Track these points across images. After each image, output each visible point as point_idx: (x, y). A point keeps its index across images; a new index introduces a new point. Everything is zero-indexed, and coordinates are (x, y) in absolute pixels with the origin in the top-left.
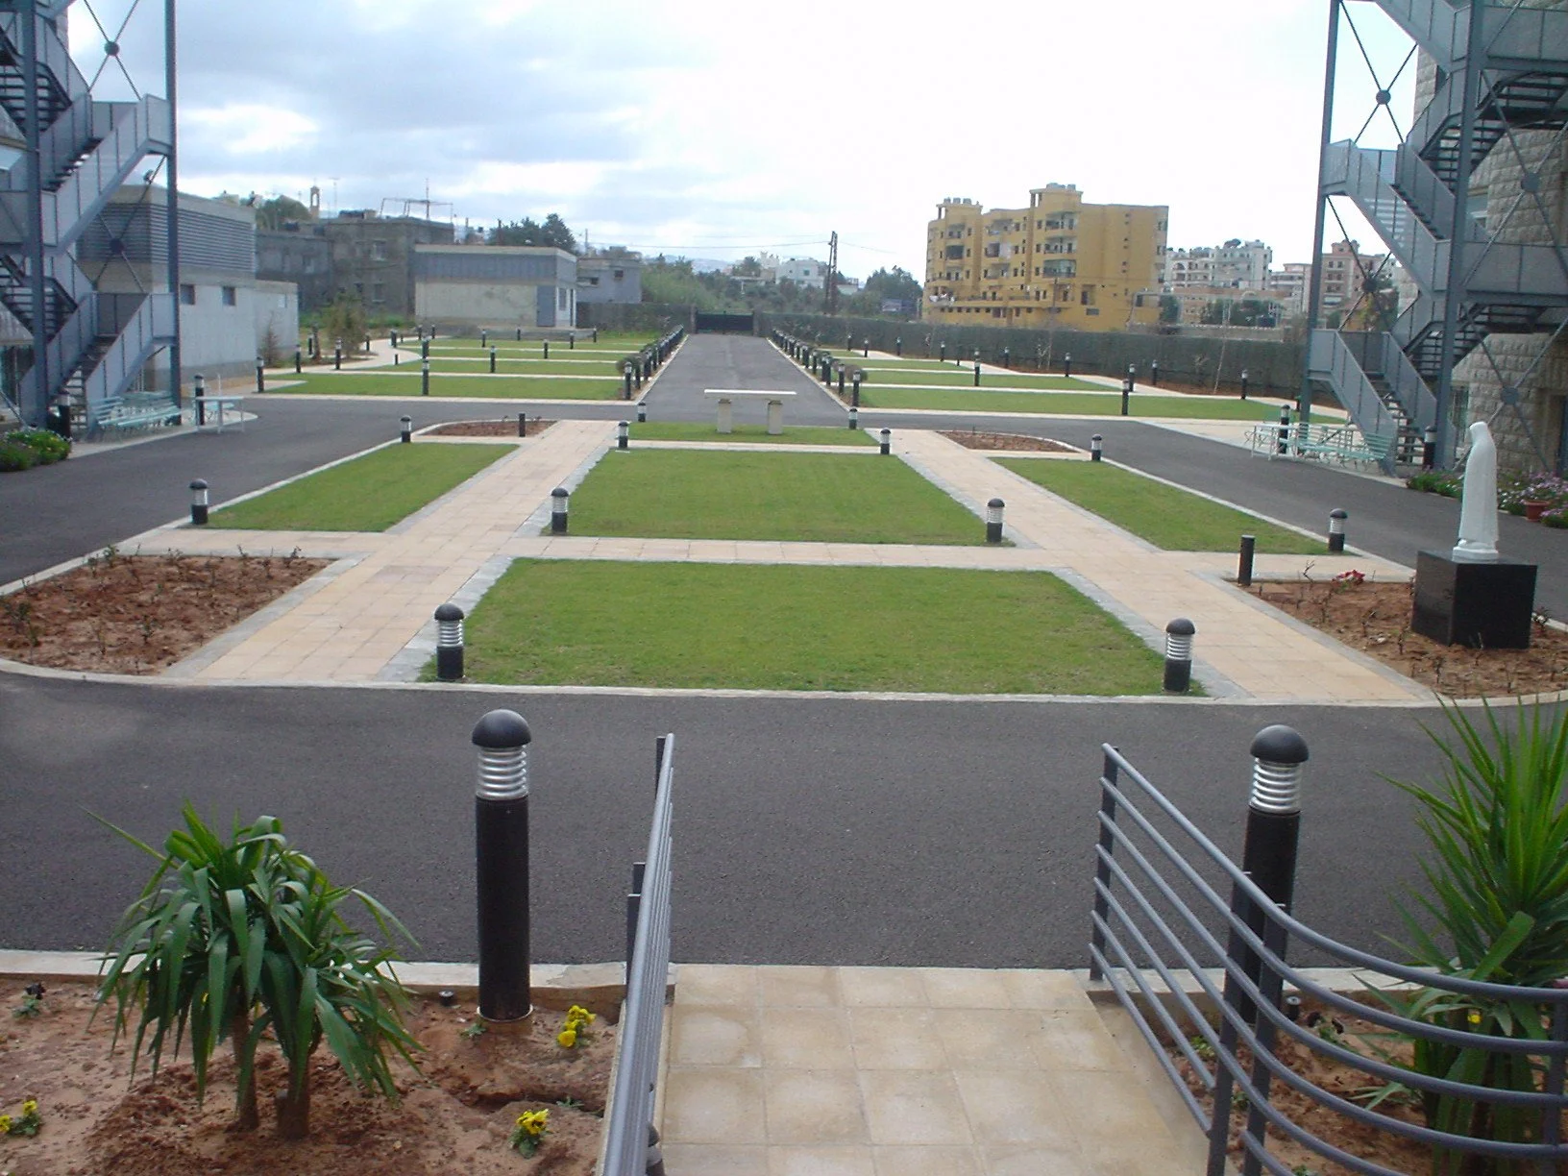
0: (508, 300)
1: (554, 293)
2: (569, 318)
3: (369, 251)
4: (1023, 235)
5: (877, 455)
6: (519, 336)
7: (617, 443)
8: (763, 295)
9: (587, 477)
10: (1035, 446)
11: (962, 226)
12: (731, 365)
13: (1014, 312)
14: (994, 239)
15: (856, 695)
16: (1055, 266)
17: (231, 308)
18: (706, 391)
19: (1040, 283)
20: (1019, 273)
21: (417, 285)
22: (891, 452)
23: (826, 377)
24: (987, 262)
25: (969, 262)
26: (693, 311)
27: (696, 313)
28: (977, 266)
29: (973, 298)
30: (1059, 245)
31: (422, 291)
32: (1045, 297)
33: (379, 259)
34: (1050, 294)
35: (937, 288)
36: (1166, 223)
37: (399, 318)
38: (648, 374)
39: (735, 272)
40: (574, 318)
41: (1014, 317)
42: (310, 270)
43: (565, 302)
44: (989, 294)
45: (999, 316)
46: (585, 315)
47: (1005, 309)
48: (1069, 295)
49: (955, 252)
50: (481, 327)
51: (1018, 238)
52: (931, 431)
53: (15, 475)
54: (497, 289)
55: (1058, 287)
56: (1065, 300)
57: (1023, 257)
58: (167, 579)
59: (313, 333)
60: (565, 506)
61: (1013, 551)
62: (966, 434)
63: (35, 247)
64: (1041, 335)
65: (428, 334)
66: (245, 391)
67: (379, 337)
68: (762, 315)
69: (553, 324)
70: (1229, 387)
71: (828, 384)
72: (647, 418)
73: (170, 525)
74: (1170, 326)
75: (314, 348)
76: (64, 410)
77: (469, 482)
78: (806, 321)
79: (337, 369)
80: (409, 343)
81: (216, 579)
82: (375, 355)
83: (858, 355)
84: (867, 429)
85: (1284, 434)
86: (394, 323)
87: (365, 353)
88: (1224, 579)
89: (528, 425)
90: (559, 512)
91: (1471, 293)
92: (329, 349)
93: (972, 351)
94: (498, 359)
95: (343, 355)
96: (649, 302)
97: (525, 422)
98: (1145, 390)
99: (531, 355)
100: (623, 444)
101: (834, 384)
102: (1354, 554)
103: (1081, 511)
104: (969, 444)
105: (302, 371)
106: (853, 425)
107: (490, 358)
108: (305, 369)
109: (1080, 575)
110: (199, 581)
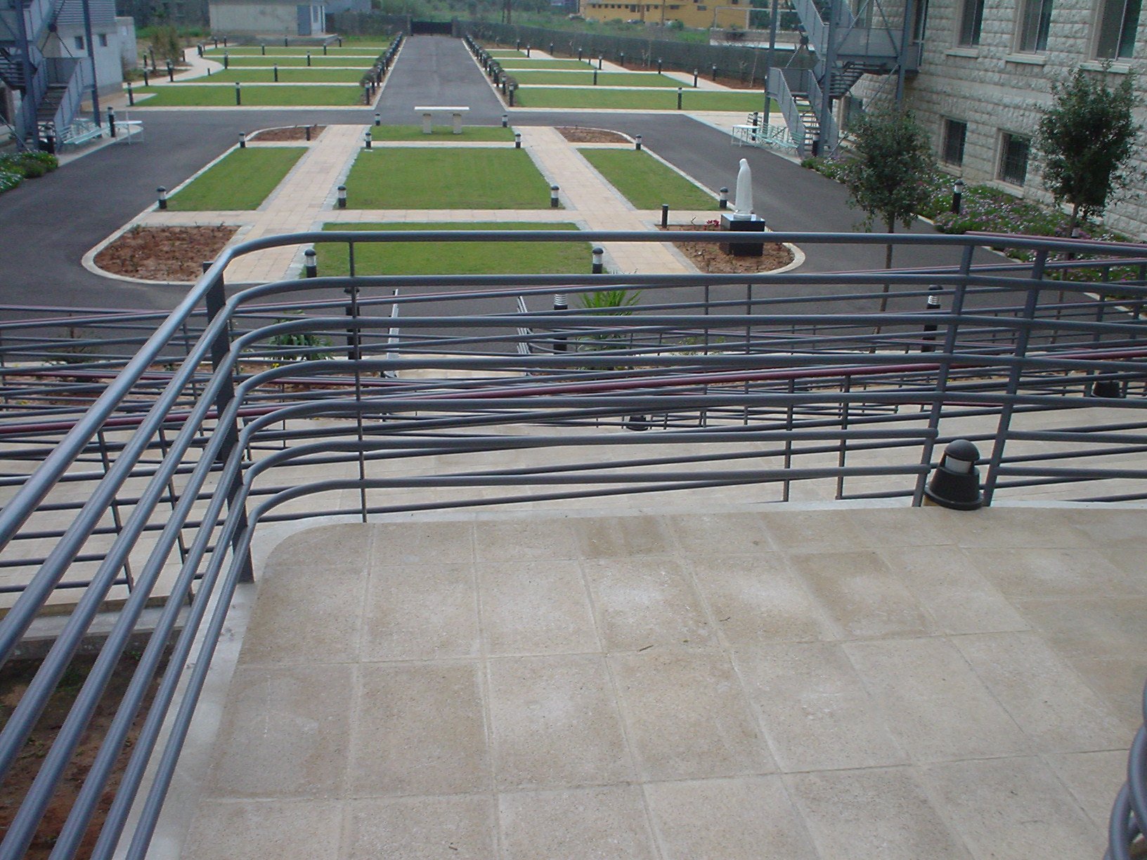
0: (277, 16)
1: (308, 10)
2: (321, 28)
5: (513, 149)
6: (286, 43)
7: (364, 145)
9: (351, 171)
10: (609, 138)
12: (435, 68)
13: (645, 8)
17: (105, 48)
18: (416, 108)
21: (210, 6)
22: (522, 146)
23: (496, 81)
26: (409, 19)
27: (411, 21)
31: (214, 10)
37: (197, 29)
38: (380, 80)
40: (324, 26)
43: (317, 15)
45: (634, 11)
46: (332, 24)
50: (258, 37)
52: (552, 128)
53: (38, 180)
54: (268, 8)
58: (168, 239)
59: (148, 51)
60: (344, 195)
61: (561, 211)
62: (572, 130)
63: (22, 42)
64: (645, 44)
65: (221, 42)
66: (119, 104)
67: (190, 46)
68: (458, 22)
69: (310, 34)
70: (760, 82)
71: (498, 85)
72: (381, 122)
73: (150, 209)
74: (739, 31)
75: (149, 62)
76: (50, 138)
77: (288, 176)
78: (489, 27)
79: (172, 80)
80: (211, 52)
81: (190, 238)
82: (191, 65)
83: (523, 55)
84: (513, 127)
85: (754, 131)
86: (196, 35)
87: (184, 63)
88: (656, 225)
89: (311, 130)
90: (341, 197)
91: (840, 56)
92: (161, 62)
93: (601, 52)
94: (279, 68)
95: (171, 66)
96: (377, 12)
97: (308, 128)
98: (706, 85)
99: (298, 62)
100: (368, 144)
101: (501, 86)
102: (731, 210)
103: (610, 186)
104: (572, 138)
105: (149, 84)
106: (505, 124)
107: (273, 68)
108: (150, 82)
109: (587, 224)
110: (183, 239)
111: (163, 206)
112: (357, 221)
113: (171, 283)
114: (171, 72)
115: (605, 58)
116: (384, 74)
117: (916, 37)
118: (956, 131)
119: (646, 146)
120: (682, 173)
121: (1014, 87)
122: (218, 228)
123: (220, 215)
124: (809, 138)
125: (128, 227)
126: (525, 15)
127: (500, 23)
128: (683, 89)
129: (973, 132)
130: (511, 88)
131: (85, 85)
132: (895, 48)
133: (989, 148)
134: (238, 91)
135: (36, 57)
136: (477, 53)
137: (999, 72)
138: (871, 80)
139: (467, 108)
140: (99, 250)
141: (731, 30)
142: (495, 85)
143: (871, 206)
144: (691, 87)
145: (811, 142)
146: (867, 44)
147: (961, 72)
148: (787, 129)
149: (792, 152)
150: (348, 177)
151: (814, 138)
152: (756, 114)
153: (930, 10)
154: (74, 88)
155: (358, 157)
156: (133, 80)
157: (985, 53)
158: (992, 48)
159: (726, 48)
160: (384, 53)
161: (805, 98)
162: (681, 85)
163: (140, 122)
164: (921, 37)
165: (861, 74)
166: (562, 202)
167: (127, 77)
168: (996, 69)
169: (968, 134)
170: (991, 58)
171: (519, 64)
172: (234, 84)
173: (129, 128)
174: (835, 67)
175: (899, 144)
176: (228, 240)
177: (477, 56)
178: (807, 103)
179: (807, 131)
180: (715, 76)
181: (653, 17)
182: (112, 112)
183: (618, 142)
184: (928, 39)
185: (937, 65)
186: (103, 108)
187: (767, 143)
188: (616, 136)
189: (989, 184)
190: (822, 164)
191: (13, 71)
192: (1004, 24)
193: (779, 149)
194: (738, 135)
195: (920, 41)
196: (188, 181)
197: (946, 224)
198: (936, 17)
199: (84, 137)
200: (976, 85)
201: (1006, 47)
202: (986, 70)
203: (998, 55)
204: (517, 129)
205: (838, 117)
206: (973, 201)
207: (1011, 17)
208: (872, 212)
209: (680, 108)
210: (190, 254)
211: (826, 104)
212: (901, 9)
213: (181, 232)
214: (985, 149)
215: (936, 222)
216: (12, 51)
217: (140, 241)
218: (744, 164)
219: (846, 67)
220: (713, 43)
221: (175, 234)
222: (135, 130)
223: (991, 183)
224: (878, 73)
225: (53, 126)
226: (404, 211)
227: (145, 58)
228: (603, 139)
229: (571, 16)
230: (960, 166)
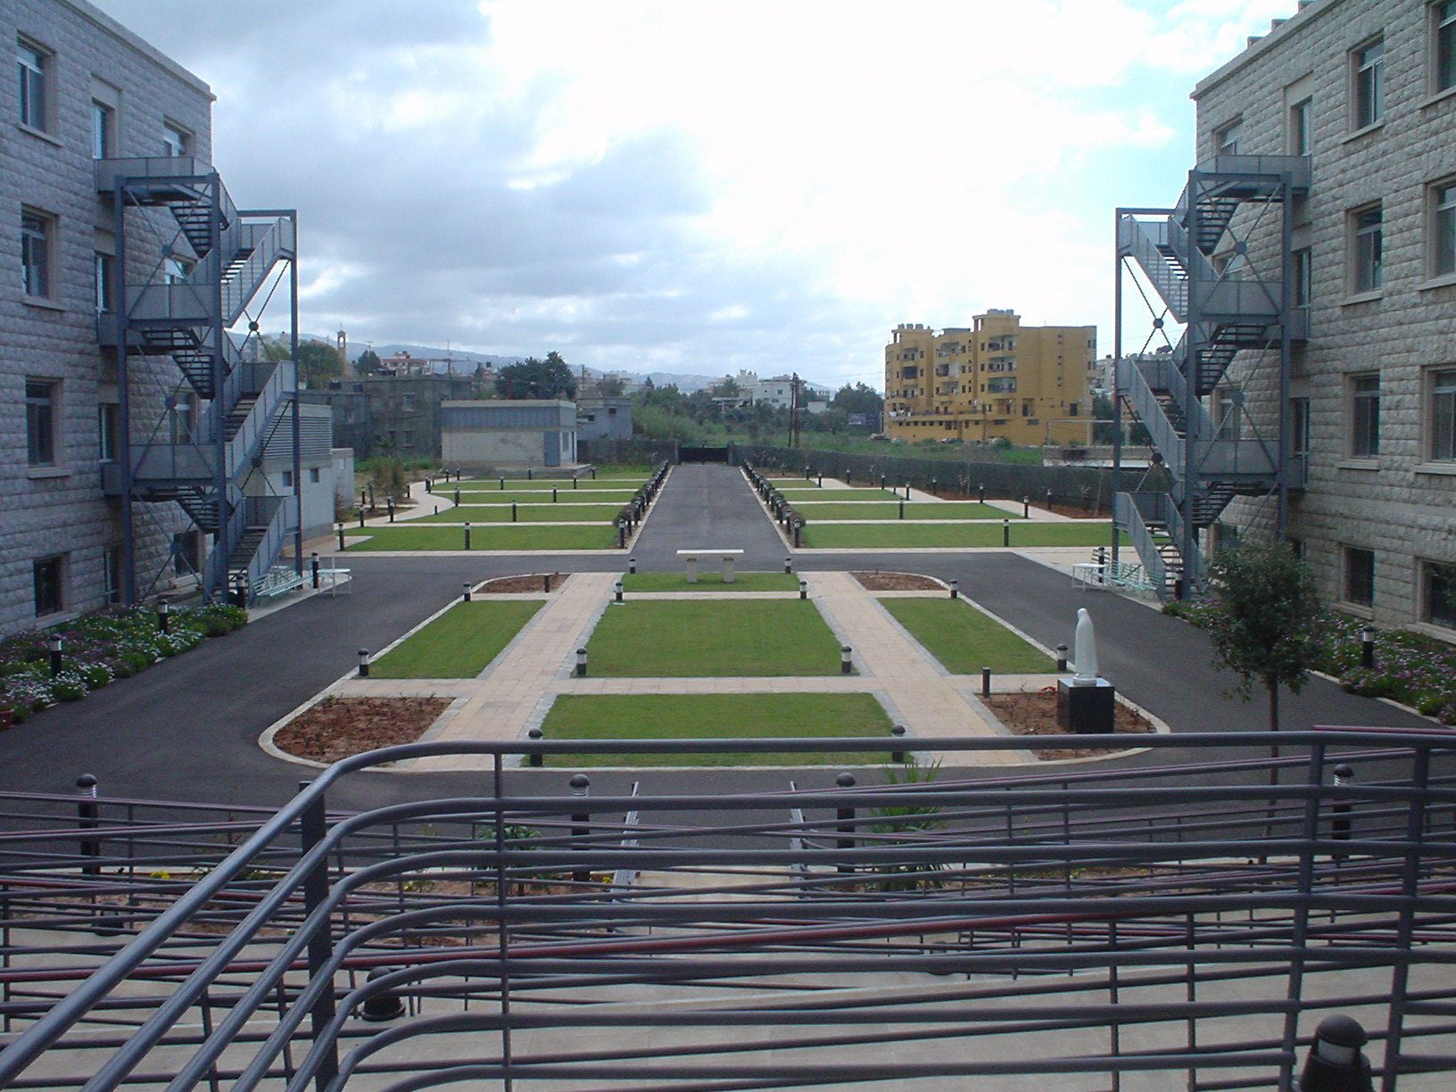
0: (520, 445)
1: (558, 437)
2: (571, 457)
3: (401, 404)
4: (968, 356)
5: (797, 599)
6: (530, 476)
7: (614, 597)
8: (741, 418)
9: (595, 629)
10: (918, 584)
11: (916, 350)
12: (706, 503)
13: (964, 424)
14: (945, 361)
15: (735, 768)
16: (998, 383)
17: (317, 484)
18: (679, 552)
19: (986, 398)
20: (967, 389)
21: (443, 434)
22: (808, 597)
23: (780, 517)
24: (938, 381)
25: (922, 381)
26: (676, 445)
27: (680, 447)
28: (930, 386)
29: (927, 413)
30: (1000, 363)
31: (447, 439)
32: (990, 410)
33: (410, 410)
34: (995, 408)
35: (895, 404)
36: (1095, 341)
37: (427, 460)
38: (638, 518)
39: (716, 391)
40: (575, 455)
41: (965, 431)
42: (351, 421)
43: (567, 443)
44: (942, 410)
45: (950, 428)
46: (584, 452)
47: (955, 422)
48: (1012, 408)
49: (910, 372)
50: (497, 469)
51: (964, 359)
52: (846, 573)
53: (221, 639)
54: (510, 436)
55: (1001, 402)
56: (1008, 412)
57: (969, 376)
58: (366, 713)
59: (367, 487)
60: (584, 659)
61: (854, 678)
62: (871, 575)
63: (220, 479)
64: (962, 466)
65: (454, 476)
66: (328, 549)
67: (415, 481)
68: (736, 447)
69: (559, 465)
70: (1107, 508)
71: (781, 522)
72: (637, 570)
73: (348, 676)
74: (1079, 447)
75: (368, 499)
76: (240, 589)
77: (519, 636)
78: (773, 452)
79: (392, 521)
80: (440, 487)
81: (392, 713)
82: (416, 503)
83: (813, 484)
84: (799, 573)
85: (1101, 570)
86: (426, 467)
87: (408, 501)
88: (976, 694)
89: (550, 579)
90: (581, 662)
91: (1202, 476)
92: (381, 499)
93: (908, 479)
94: (518, 505)
95: (392, 505)
96: (639, 437)
97: (547, 577)
98: (1039, 515)
99: (542, 498)
100: (619, 596)
101: (785, 522)
102: (1071, 672)
103: (917, 645)
104: (870, 584)
105: (365, 525)
106: (788, 570)
107: (511, 505)
108: (366, 523)
109: (887, 694)
110: (385, 714)
111: (364, 672)
112: (598, 692)
114: (391, 511)
115: (913, 486)
116: (644, 511)
117: (1298, 447)
118: (1361, 564)
119: (963, 593)
120: (1011, 627)
121: (1429, 505)
122: (428, 700)
123: (432, 685)
124: (1171, 579)
125: (319, 697)
126: (817, 437)
127: (786, 447)
128: (1010, 521)
129: (1382, 562)
130: (797, 525)
131: (288, 527)
132: (1271, 461)
133: (1406, 582)
134: (467, 531)
135: (234, 494)
136: (757, 484)
137: (1408, 487)
138: (1245, 503)
139: (742, 551)
140: (281, 726)
141: (1069, 448)
142: (778, 522)
143: (1245, 667)
144: (1018, 517)
145: (1174, 582)
146: (1236, 458)
147: (1360, 489)
148: (1142, 568)
149: (1151, 595)
150: (591, 637)
151: (1178, 577)
152: (1103, 549)
153: (1312, 415)
154: (273, 530)
155: (606, 611)
156: (345, 521)
157: (1387, 464)
158: (1396, 458)
159: (1063, 469)
160: (645, 486)
161: (1163, 527)
162: (1007, 515)
163: (348, 570)
164: (1304, 447)
165: (1232, 496)
166: (855, 666)
167: (339, 517)
168: (1404, 484)
169: (1376, 565)
170: (1397, 470)
171: (808, 496)
172: (463, 524)
173: (336, 577)
174: (1199, 489)
175: (1274, 585)
176: (438, 715)
177: (757, 487)
178: (1166, 534)
179: (1169, 568)
180: (1050, 504)
181: (973, 434)
182: (317, 559)
183: (929, 589)
184: (1315, 448)
185: (1327, 480)
186: (306, 553)
187: (1119, 585)
188: (926, 582)
189: (1411, 627)
190: (1189, 610)
191: (208, 512)
192: (1408, 428)
193: (1133, 592)
194: (1081, 577)
195: (1303, 453)
196: (398, 642)
197: (1356, 683)
198: (1320, 423)
199: (282, 587)
200: (1381, 504)
201: (1413, 455)
202: (1391, 485)
203: (1404, 465)
204: (803, 575)
205: (1208, 550)
206: (1391, 652)
207: (1415, 418)
208: (1247, 675)
209: (1007, 545)
210: (390, 733)
211: (1191, 533)
212: (1276, 416)
213: (383, 705)
214: (1401, 584)
215: (1343, 680)
216: (209, 489)
217: (332, 716)
218: (1083, 614)
219: (1212, 488)
220: (1047, 463)
221: (375, 707)
222: (341, 580)
223: (1413, 626)
224: (1254, 493)
225: (246, 575)
226: (657, 679)
227: (363, 494)
228: (911, 587)
229: (873, 435)
230: (1370, 606)
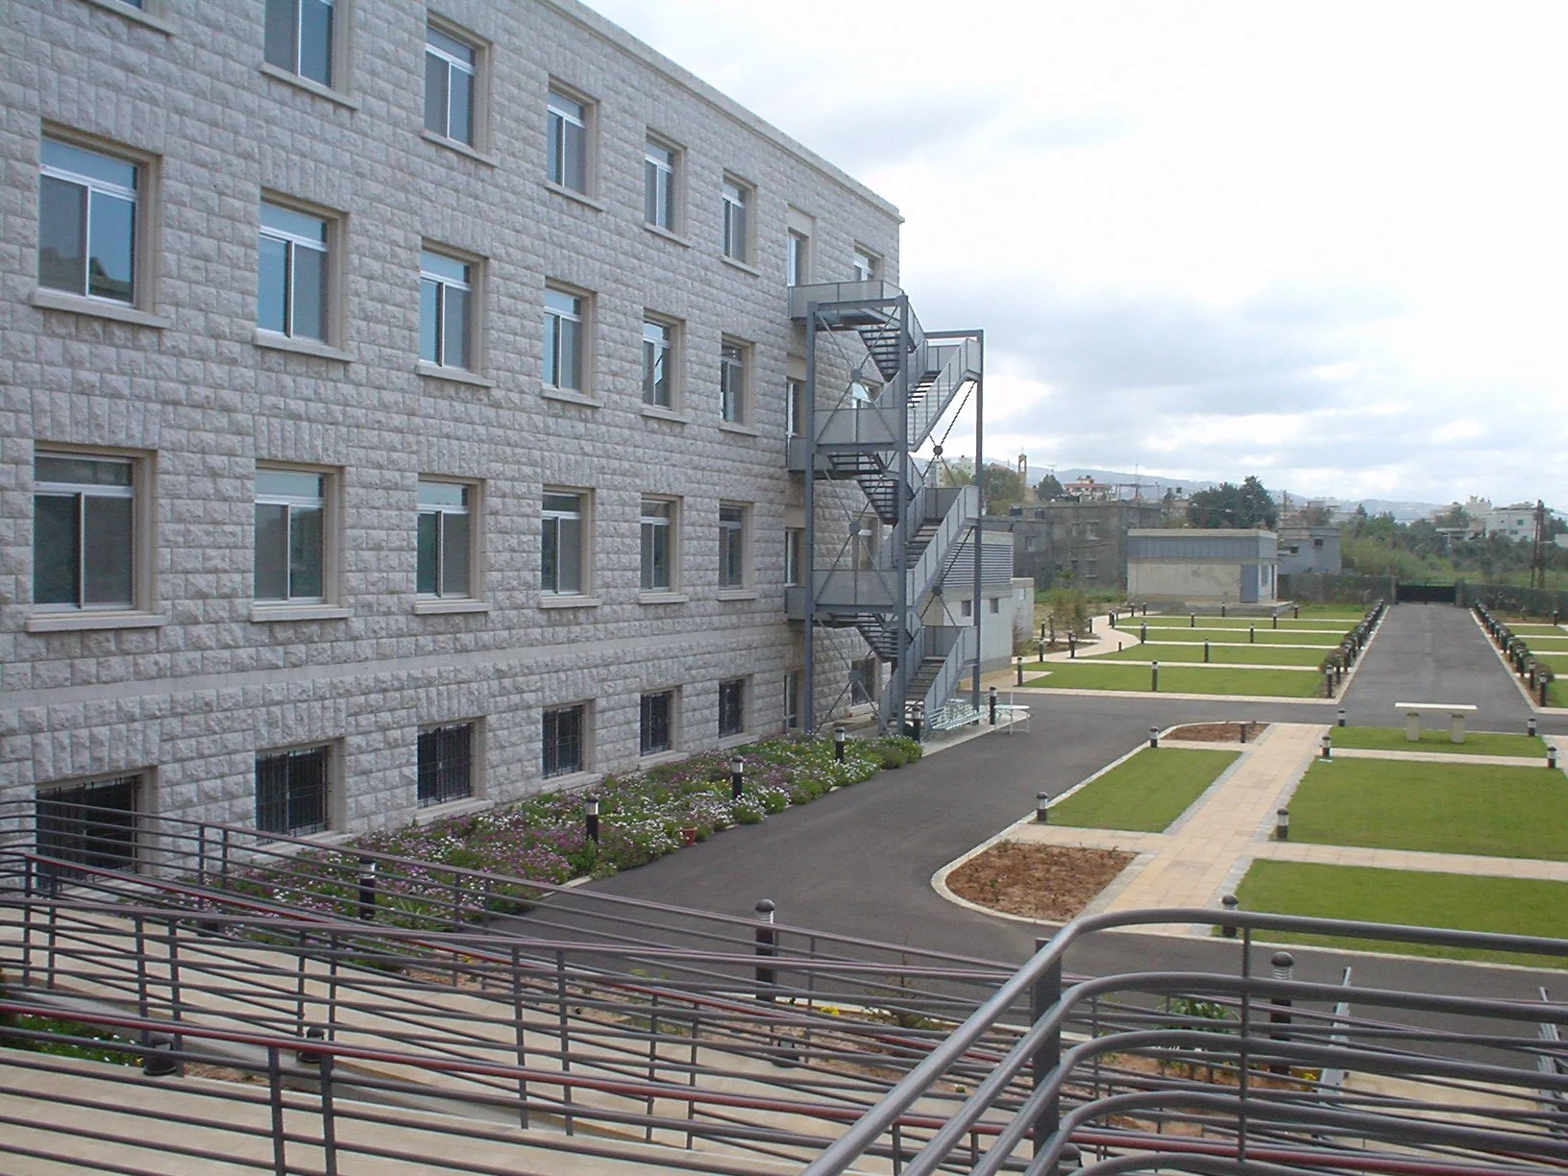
0: (1213, 578)
1: (1256, 572)
2: (1271, 593)
3: (1084, 532)
5: (1543, 768)
6: (1224, 613)
7: (1320, 752)
8: (1471, 552)
9: (1299, 788)
12: (1429, 650)
17: (996, 614)
18: (1397, 705)
21: (1129, 565)
22: (1558, 765)
23: (1521, 669)
26: (1393, 582)
27: (1397, 585)
31: (1132, 570)
33: (1092, 538)
37: (1111, 593)
38: (1348, 664)
39: (1440, 521)
40: (1275, 591)
42: (1031, 549)
43: (1267, 578)
46: (1286, 588)
50: (1188, 604)
53: (895, 771)
54: (1204, 568)
58: (1043, 862)
59: (1048, 619)
60: (1286, 821)
63: (900, 607)
65: (1140, 610)
66: (1006, 684)
67: (1098, 614)
68: (1466, 585)
69: (1256, 601)
71: (1522, 675)
72: (1346, 722)
73: (1025, 820)
75: (1048, 632)
76: (917, 722)
77: (1210, 790)
78: (1511, 592)
79: (1073, 656)
80: (1125, 621)
81: (1072, 863)
82: (1099, 638)
83: (1562, 632)
84: (1546, 736)
86: (1109, 600)
87: (1090, 636)
89: (1247, 728)
90: (1282, 824)
92: (1062, 633)
94: (1210, 644)
95: (1073, 639)
96: (1349, 572)
97: (1243, 726)
99: (1238, 637)
100: (1326, 752)
101: (1527, 676)
105: (1045, 659)
106: (1532, 732)
107: (1203, 644)
108: (1046, 657)
110: (1063, 864)
111: (1042, 817)
112: (1303, 860)
113: (1039, 922)
114: (1072, 646)
116: (1355, 656)
122: (1110, 853)
123: (1114, 836)
125: (994, 841)
127: (1528, 587)
130: (1543, 680)
131: (966, 660)
134: (1155, 671)
135: (914, 624)
136: (1492, 629)
139: (1474, 707)
140: (954, 868)
142: (1518, 675)
150: (1294, 796)
154: (952, 663)
155: (1311, 768)
156: (1024, 655)
160: (1356, 628)
163: (1027, 707)
167: (1018, 650)
171: (1558, 645)
172: (1151, 663)
173: (1014, 713)
176: (1121, 870)
177: (1492, 633)
182: (995, 694)
186: (984, 687)
191: (887, 640)
196: (1078, 787)
199: (958, 721)
204: (1551, 740)
210: (1069, 886)
213: (1061, 854)
216: (889, 617)
217: (1007, 861)
221: (1053, 856)
222: (1020, 717)
225: (922, 707)
226: (1372, 847)
227: (1043, 626)
